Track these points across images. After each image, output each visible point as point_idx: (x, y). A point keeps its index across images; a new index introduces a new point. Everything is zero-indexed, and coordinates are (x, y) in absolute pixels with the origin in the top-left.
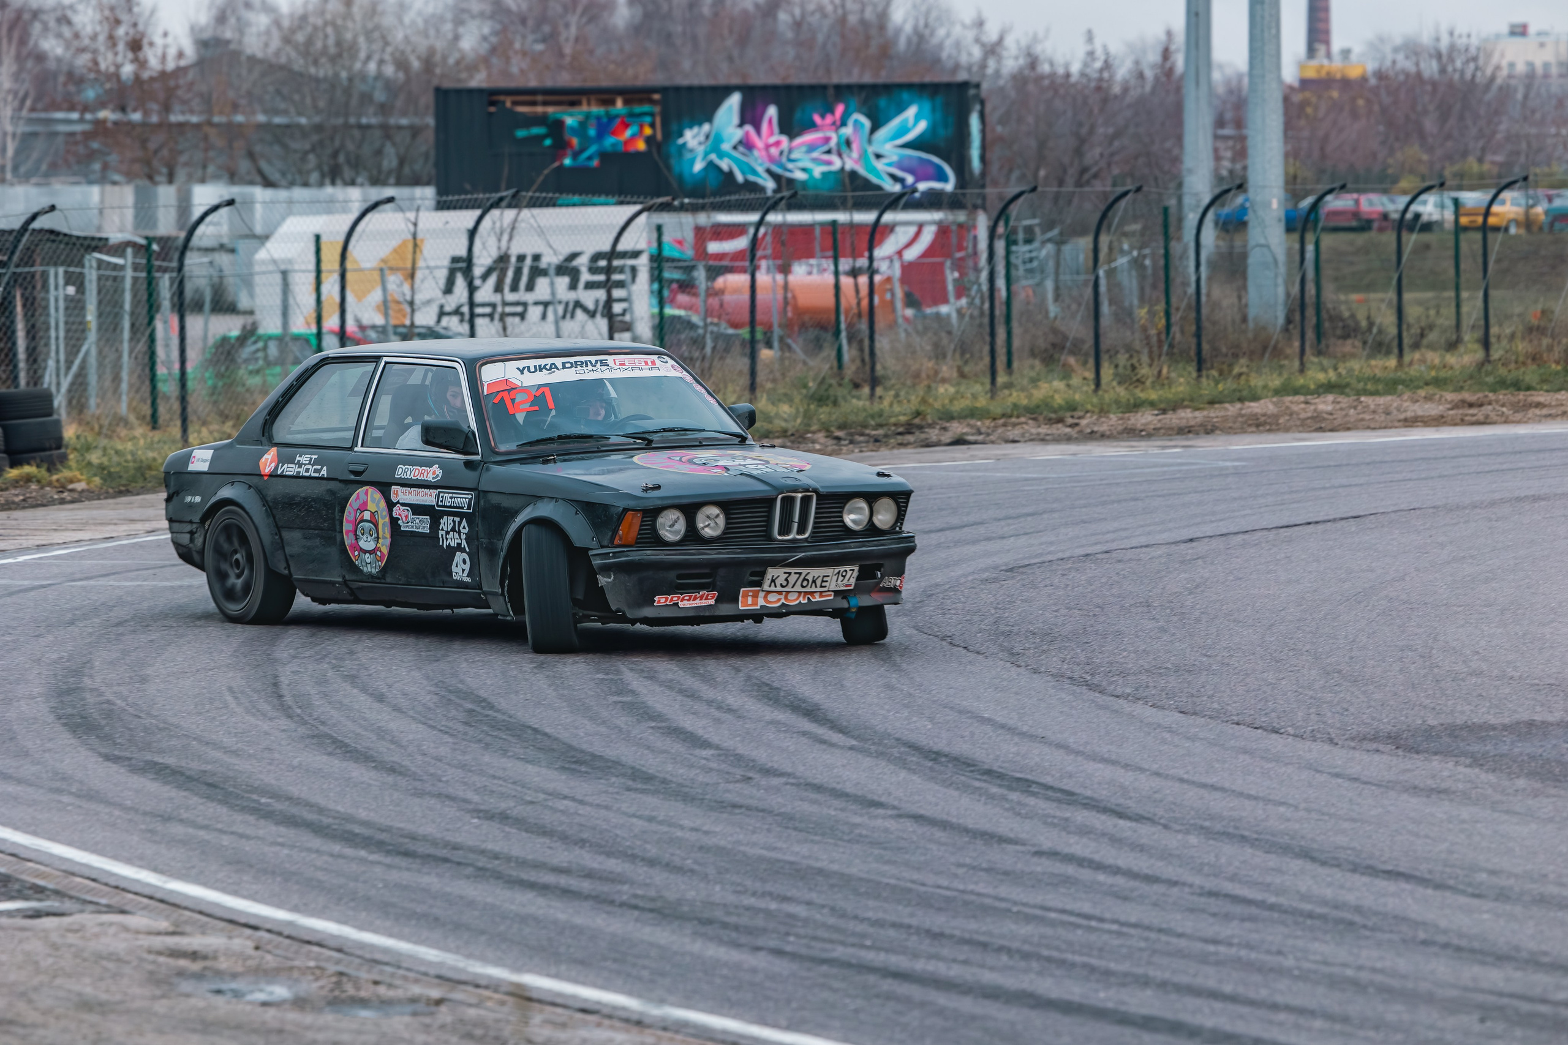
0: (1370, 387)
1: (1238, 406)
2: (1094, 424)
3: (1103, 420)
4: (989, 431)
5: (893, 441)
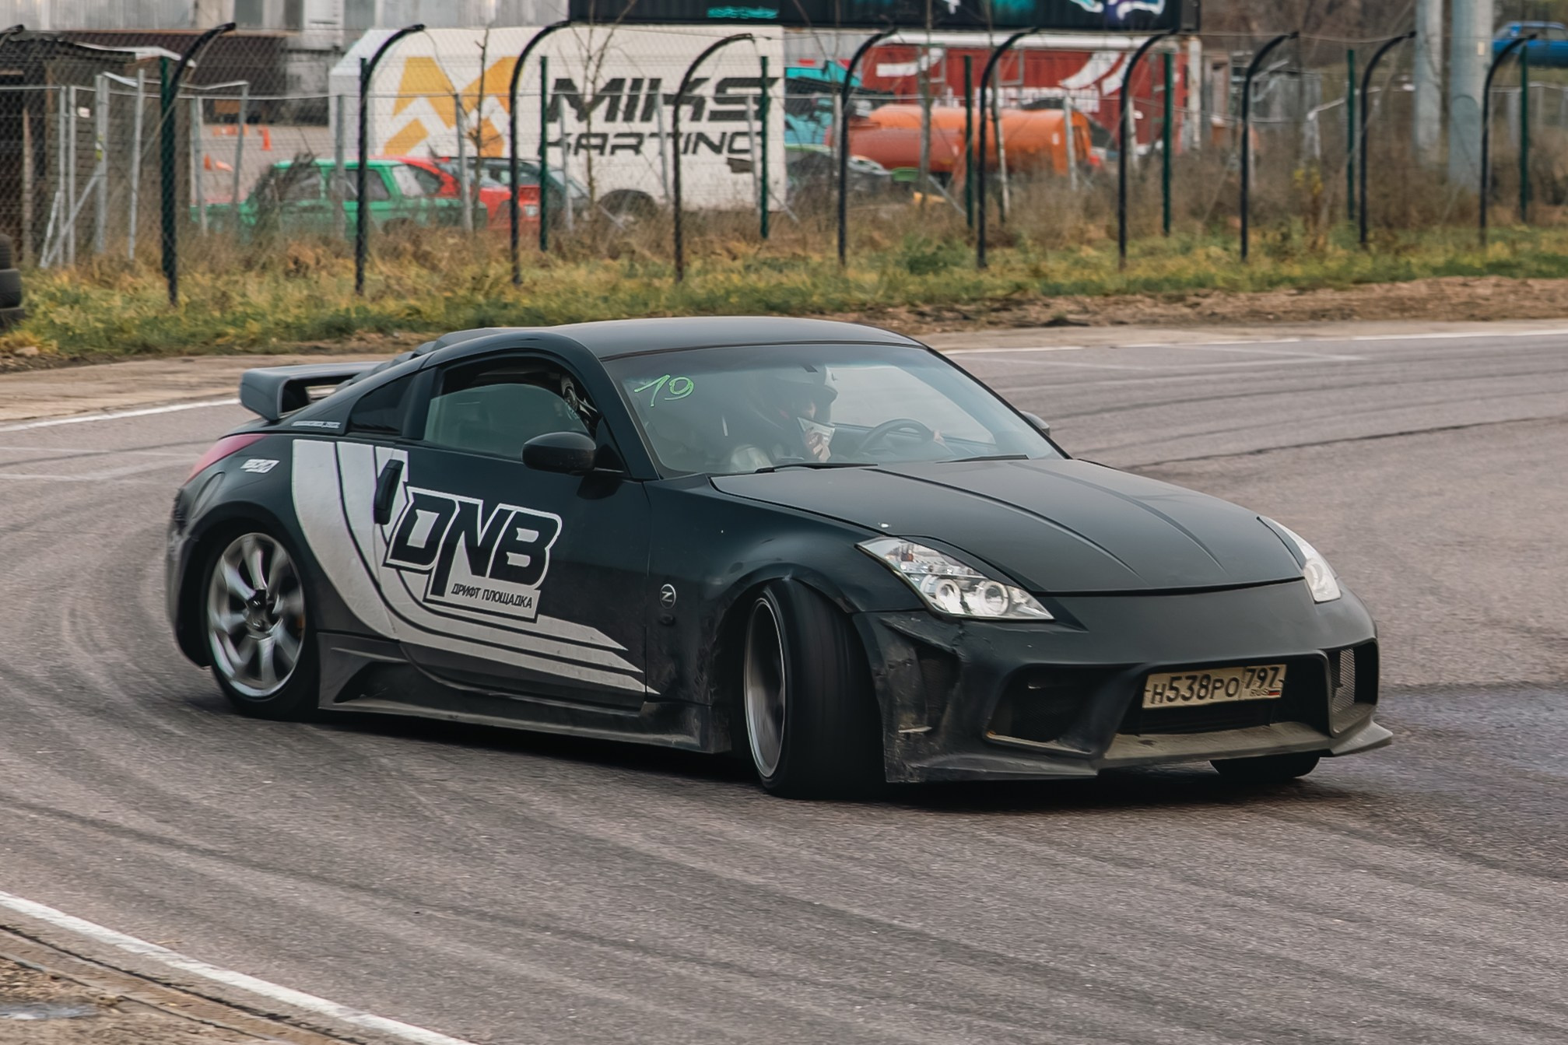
0: (1544, 268)
1: (1387, 286)
2: (1218, 304)
3: (1230, 299)
4: (1097, 309)
5: (984, 319)
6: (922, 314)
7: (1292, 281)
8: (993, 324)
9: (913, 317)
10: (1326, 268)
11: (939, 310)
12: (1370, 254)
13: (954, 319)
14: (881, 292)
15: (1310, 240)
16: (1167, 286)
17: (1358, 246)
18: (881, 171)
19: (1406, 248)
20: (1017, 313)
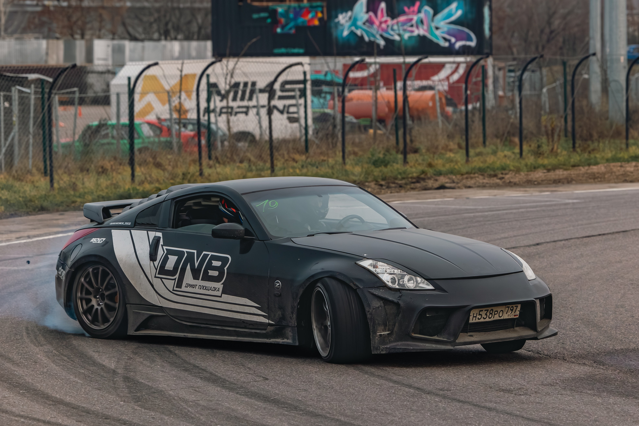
1: (586, 168)
2: (512, 178)
3: (517, 175)
4: (459, 181)
5: (408, 187)
6: (381, 185)
7: (544, 166)
8: (413, 189)
9: (377, 187)
10: (559, 160)
11: (388, 183)
12: (577, 152)
13: (395, 187)
14: (363, 176)
15: (550, 148)
16: (489, 170)
17: (571, 150)
18: (354, 120)
19: (593, 150)
20: (423, 184)
